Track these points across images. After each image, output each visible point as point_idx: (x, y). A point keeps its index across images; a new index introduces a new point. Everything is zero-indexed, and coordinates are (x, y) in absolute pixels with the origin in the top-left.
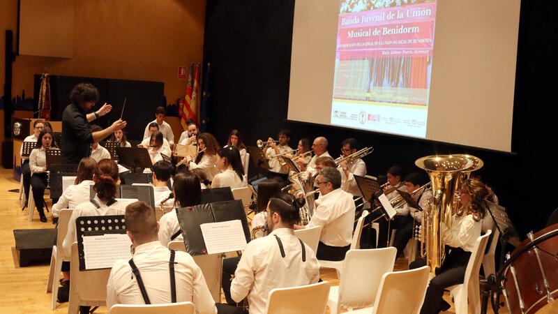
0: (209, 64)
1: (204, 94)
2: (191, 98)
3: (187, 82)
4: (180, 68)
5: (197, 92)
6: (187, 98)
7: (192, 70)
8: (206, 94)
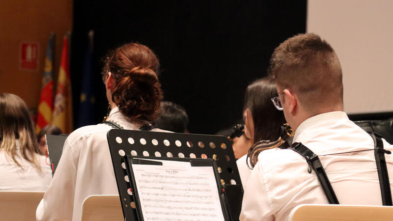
0: (91, 34)
1: (83, 97)
2: (52, 107)
3: (42, 73)
4: (24, 47)
5: (65, 94)
6: (44, 108)
7: (53, 48)
8: (88, 97)
